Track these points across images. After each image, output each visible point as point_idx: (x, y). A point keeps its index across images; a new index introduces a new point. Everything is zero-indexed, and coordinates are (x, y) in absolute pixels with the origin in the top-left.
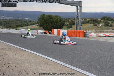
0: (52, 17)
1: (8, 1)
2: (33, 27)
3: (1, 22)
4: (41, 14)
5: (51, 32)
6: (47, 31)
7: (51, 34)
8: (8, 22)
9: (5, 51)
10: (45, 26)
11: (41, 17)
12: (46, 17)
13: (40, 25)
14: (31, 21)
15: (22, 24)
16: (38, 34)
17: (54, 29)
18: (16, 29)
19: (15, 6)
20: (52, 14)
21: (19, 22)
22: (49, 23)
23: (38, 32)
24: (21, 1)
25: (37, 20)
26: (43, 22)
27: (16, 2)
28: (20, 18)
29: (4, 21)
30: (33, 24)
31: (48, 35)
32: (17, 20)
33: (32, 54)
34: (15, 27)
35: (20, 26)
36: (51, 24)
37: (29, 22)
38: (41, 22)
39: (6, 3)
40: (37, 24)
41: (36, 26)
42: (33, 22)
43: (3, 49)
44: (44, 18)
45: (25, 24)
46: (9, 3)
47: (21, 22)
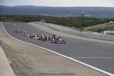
3: (61, 20)
8: (69, 21)
30: (103, 23)
35: (87, 25)
37: (94, 19)
47: (84, 21)
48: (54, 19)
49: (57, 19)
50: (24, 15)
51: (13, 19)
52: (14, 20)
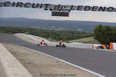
0: (111, 28)
1: (60, 10)
2: (88, 40)
3: (51, 33)
4: (98, 25)
5: (109, 47)
6: (104, 46)
7: (108, 48)
8: (58, 34)
9: (55, 68)
10: (102, 39)
11: (98, 28)
12: (104, 29)
13: (96, 38)
14: (85, 33)
15: (74, 37)
16: (93, 48)
17: (113, 43)
18: (68, 42)
19: (67, 15)
20: (111, 25)
21: (71, 34)
22: (106, 36)
23: (93, 46)
24: (75, 10)
25: (93, 32)
26: (100, 34)
27: (68, 10)
28: (72, 30)
29: (54, 32)
30: (87, 37)
31: (105, 49)
32: (68, 32)
33: (86, 72)
34: (66, 40)
36: (109, 36)
37: (83, 34)
38: (98, 34)
39: (57, 11)
40: (92, 36)
41: (91, 39)
42: (88, 34)
43: (52, 66)
44: (102, 29)
45: (78, 36)
46: (61, 11)
47: (73, 34)
48: (44, 32)
49: (46, 32)
50: (15, 27)
51: (3, 30)
52: (5, 32)
